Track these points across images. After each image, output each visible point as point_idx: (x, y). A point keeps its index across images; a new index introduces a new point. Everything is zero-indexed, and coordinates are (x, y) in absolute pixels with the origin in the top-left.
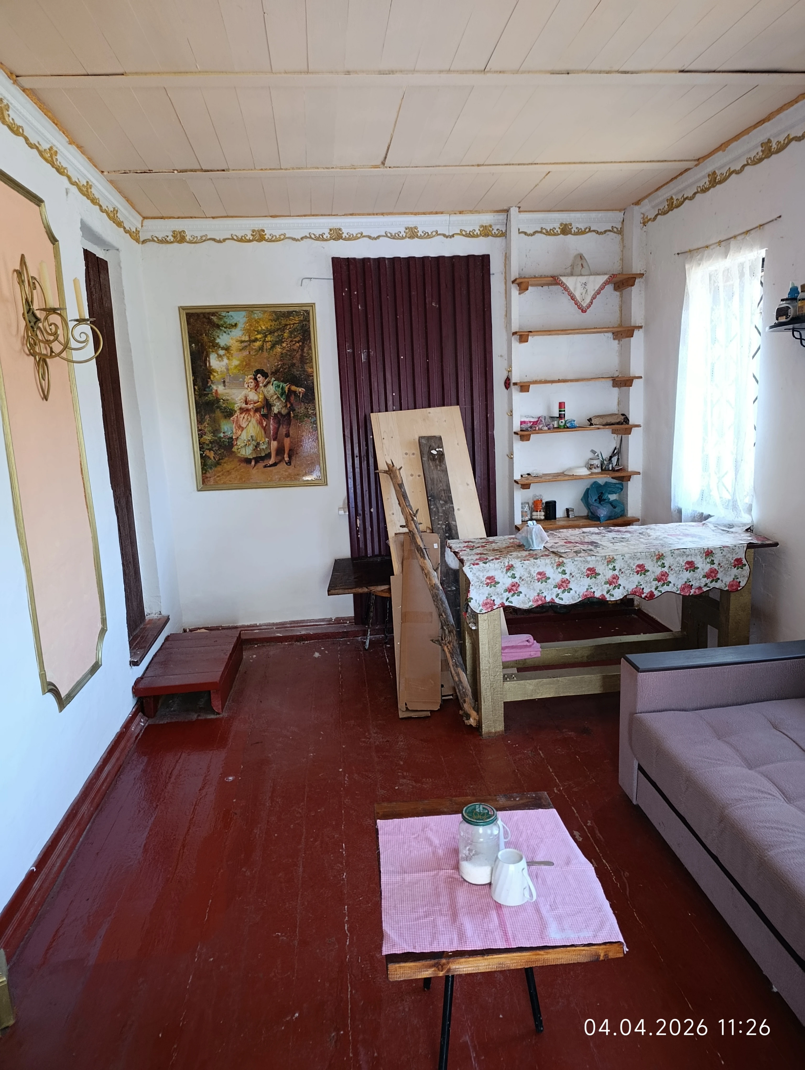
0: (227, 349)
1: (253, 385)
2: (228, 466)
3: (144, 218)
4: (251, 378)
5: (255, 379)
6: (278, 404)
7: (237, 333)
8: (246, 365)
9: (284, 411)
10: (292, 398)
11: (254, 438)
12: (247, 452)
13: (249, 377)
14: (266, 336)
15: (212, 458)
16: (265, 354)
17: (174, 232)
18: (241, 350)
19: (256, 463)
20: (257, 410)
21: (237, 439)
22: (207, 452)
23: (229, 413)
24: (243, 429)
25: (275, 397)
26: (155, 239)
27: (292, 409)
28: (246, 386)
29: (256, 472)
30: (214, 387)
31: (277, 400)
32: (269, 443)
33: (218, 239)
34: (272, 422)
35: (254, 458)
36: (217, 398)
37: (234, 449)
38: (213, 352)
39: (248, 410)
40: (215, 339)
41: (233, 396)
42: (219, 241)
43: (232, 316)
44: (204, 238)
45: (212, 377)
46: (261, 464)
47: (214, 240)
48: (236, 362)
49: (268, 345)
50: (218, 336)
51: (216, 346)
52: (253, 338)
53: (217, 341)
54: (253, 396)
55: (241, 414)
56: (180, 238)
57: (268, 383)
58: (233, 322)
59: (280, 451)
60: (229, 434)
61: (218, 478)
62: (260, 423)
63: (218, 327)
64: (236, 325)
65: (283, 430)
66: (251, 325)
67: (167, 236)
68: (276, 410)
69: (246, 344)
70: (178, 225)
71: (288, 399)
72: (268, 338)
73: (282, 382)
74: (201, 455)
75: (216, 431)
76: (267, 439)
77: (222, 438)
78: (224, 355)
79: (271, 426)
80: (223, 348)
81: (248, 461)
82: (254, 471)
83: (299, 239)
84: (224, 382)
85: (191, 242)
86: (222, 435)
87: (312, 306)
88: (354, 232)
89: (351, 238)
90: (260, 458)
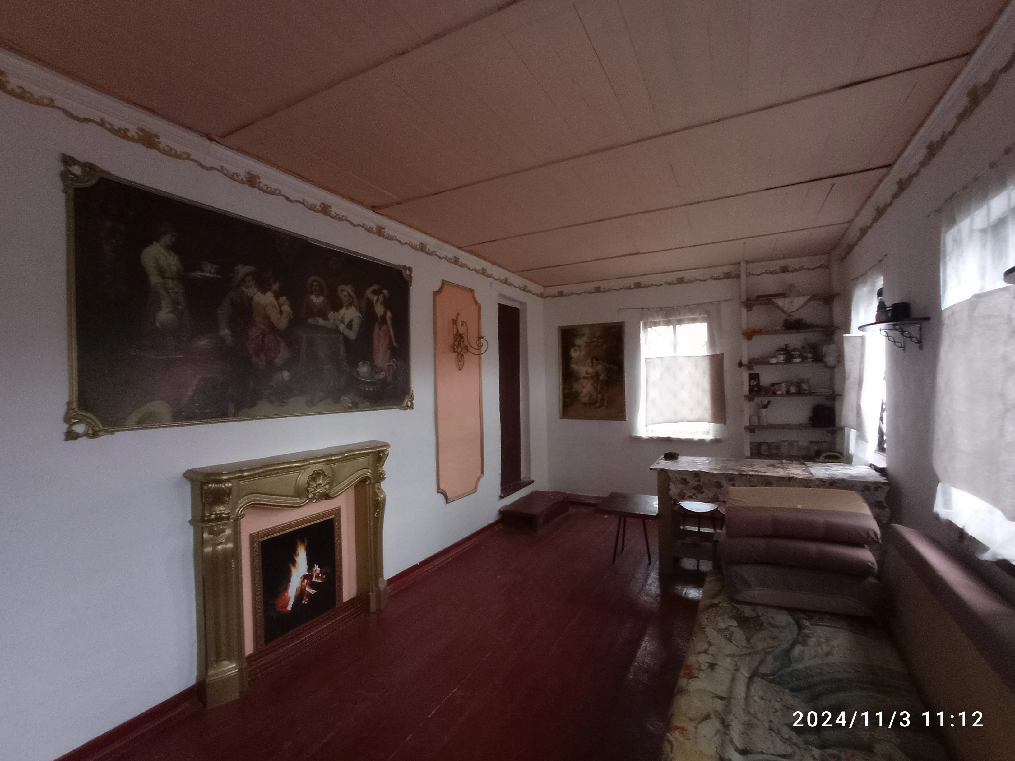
0: (579, 346)
1: (590, 364)
3: (546, 287)
4: (590, 361)
5: (592, 362)
6: (603, 375)
7: (584, 339)
9: (606, 379)
10: (611, 372)
11: (589, 392)
12: (585, 400)
14: (599, 340)
15: (569, 402)
16: (598, 349)
17: (558, 292)
18: (586, 347)
19: (590, 406)
20: (592, 378)
21: (581, 392)
22: (566, 399)
23: (577, 379)
24: (583, 387)
25: (602, 371)
26: (550, 296)
27: (610, 378)
28: (587, 365)
30: (572, 366)
31: (602, 373)
32: (597, 396)
33: (578, 293)
34: (599, 384)
35: (589, 403)
36: (573, 371)
37: (579, 398)
38: (573, 348)
39: (587, 378)
43: (582, 330)
44: (572, 293)
45: (571, 361)
48: (583, 353)
49: (600, 344)
50: (575, 340)
52: (592, 341)
53: (574, 343)
54: (590, 370)
55: (584, 379)
56: (561, 294)
57: (599, 363)
58: (583, 333)
59: (602, 400)
61: (570, 413)
62: (593, 384)
63: (576, 335)
65: (605, 389)
66: (591, 334)
67: (555, 294)
68: (601, 378)
69: (588, 344)
70: (561, 288)
71: (608, 372)
73: (606, 363)
74: (563, 400)
75: (571, 388)
76: (596, 393)
78: (577, 350)
79: (599, 387)
80: (577, 346)
81: (585, 404)
83: (619, 289)
84: (577, 363)
85: (566, 296)
86: (573, 390)
87: (623, 323)
88: (648, 284)
89: (645, 287)
90: (592, 404)
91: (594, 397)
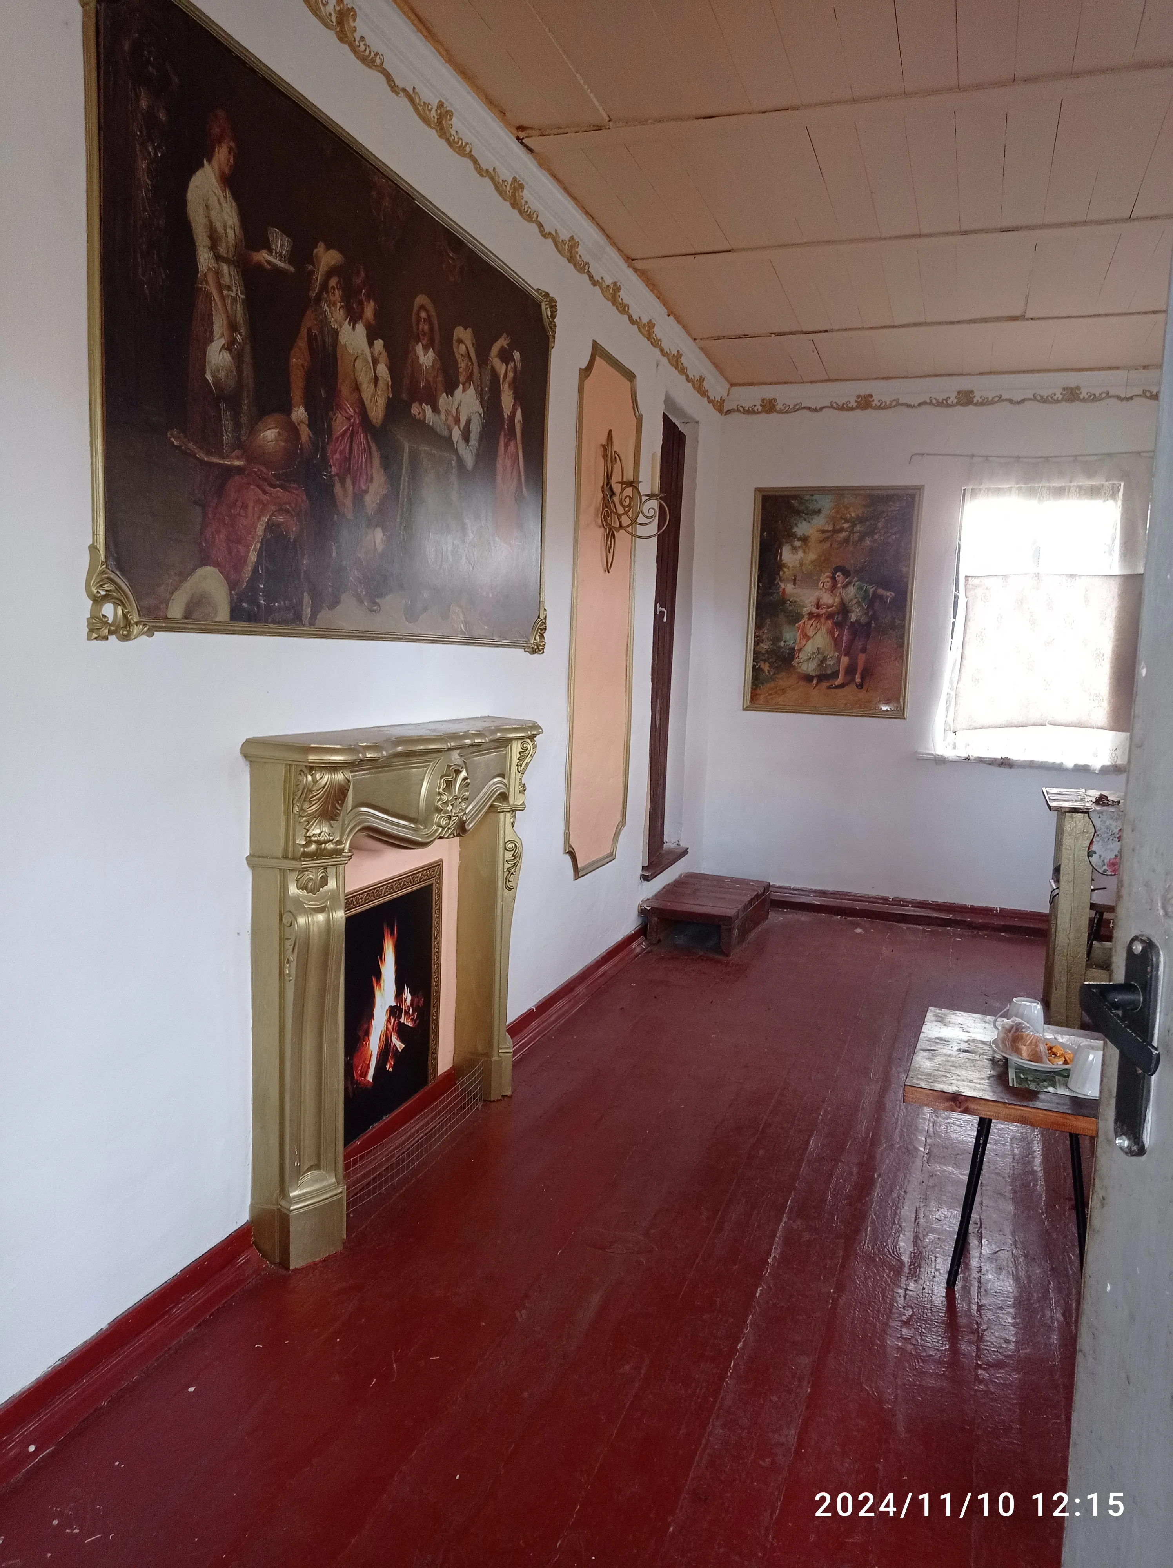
0: (805, 539)
1: (829, 585)
2: (784, 680)
3: (732, 385)
4: (827, 577)
5: (833, 578)
6: (858, 610)
7: (820, 522)
8: (825, 560)
9: (864, 620)
10: (877, 604)
11: (821, 651)
12: (809, 668)
13: (826, 574)
14: (854, 525)
15: (767, 672)
16: (851, 548)
17: (763, 400)
18: (821, 541)
19: (819, 682)
20: (829, 616)
21: (800, 650)
22: (762, 664)
23: (795, 618)
24: (807, 637)
25: (855, 601)
26: (741, 409)
27: (874, 617)
28: (820, 585)
29: (816, 693)
30: (782, 586)
31: (856, 606)
32: (839, 659)
33: (814, 407)
34: (846, 632)
36: (783, 598)
37: (794, 663)
38: (787, 543)
39: (817, 616)
40: (791, 528)
41: (803, 598)
42: (816, 410)
43: (816, 501)
44: (797, 407)
45: (781, 573)
46: (824, 685)
47: (809, 408)
48: (812, 556)
49: (856, 537)
50: (796, 524)
51: (791, 536)
52: (838, 527)
53: (793, 531)
54: (827, 599)
55: (809, 619)
56: (769, 407)
57: (849, 583)
58: (816, 507)
59: (851, 670)
61: (770, 697)
62: (831, 633)
63: (798, 513)
64: (820, 511)
65: (859, 644)
66: (838, 512)
67: (755, 406)
68: (853, 617)
69: (829, 534)
70: (768, 392)
71: (871, 605)
72: (858, 528)
73: (867, 583)
74: (754, 666)
75: (776, 639)
76: (837, 653)
77: (782, 648)
78: (799, 547)
79: (844, 638)
80: (800, 539)
81: (808, 678)
82: (815, 692)
83: (916, 405)
84: (795, 579)
85: (781, 412)
86: (782, 644)
87: (920, 488)
88: (990, 395)
89: (985, 402)
90: (824, 677)
91: (830, 662)
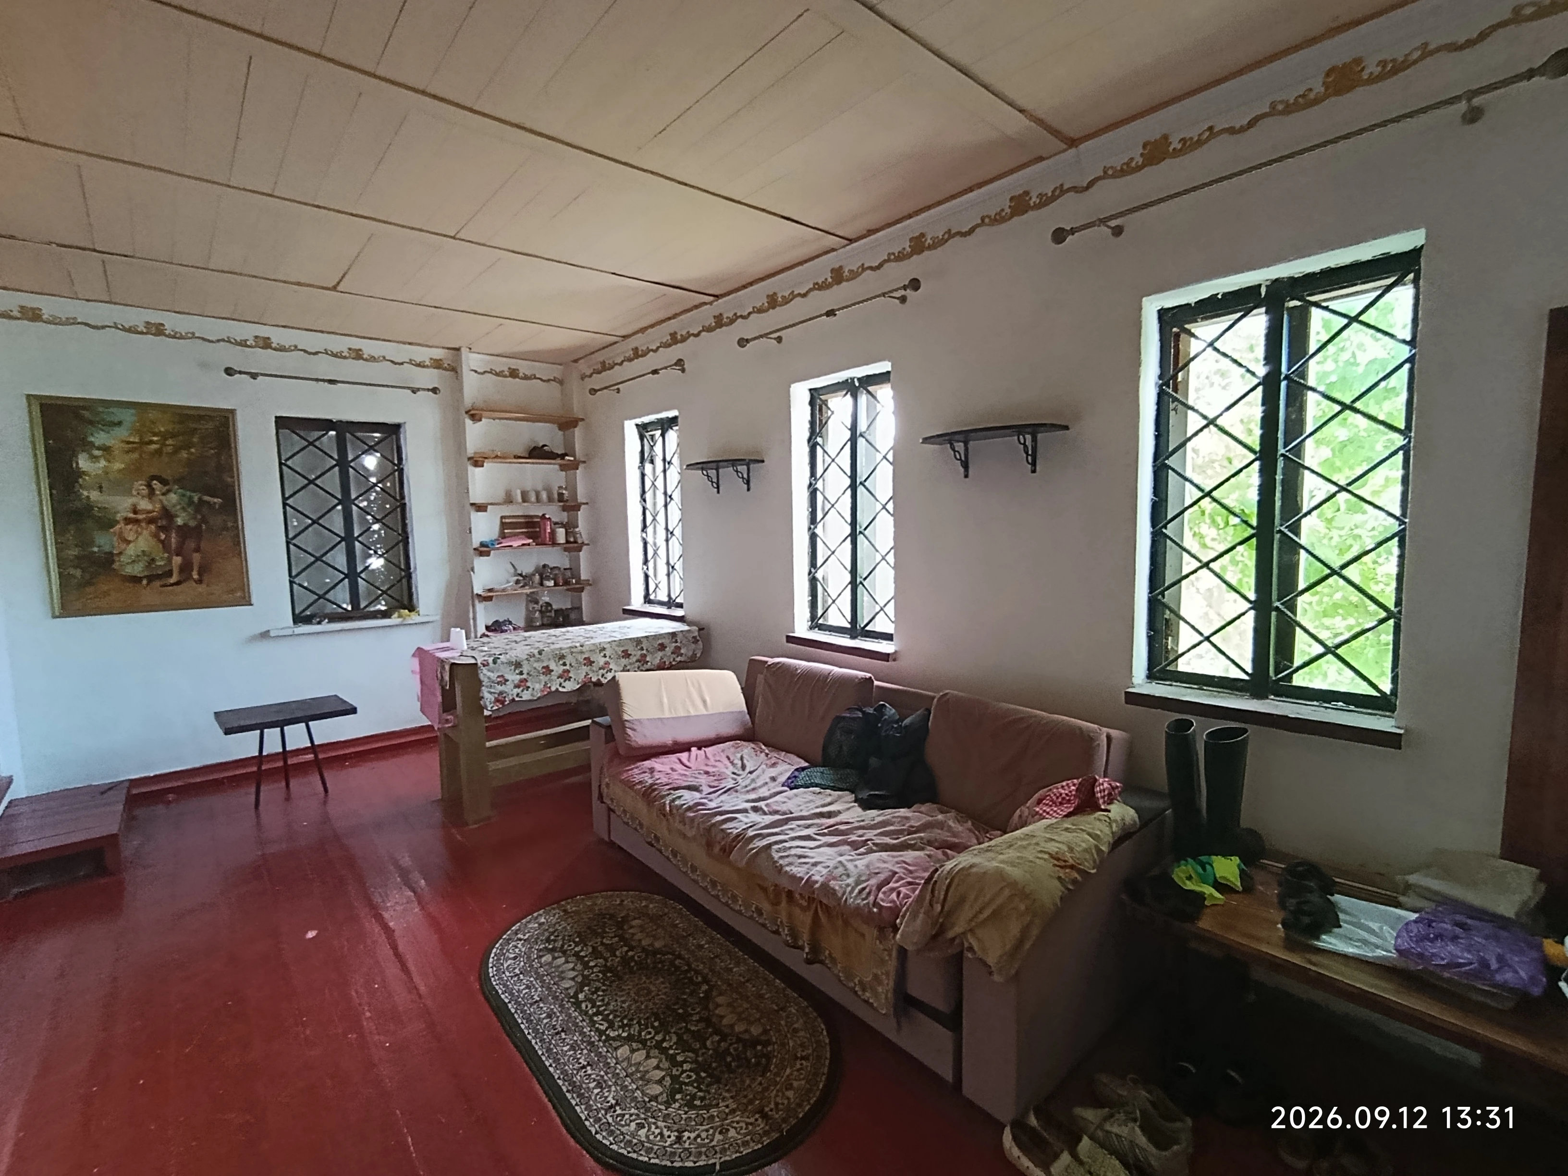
0: (106, 449)
1: (146, 492)
2: (104, 586)
4: (142, 485)
5: (149, 486)
6: (184, 515)
7: (122, 433)
8: (135, 469)
9: (192, 523)
10: (205, 509)
11: (147, 553)
13: (140, 482)
14: (166, 439)
15: (79, 577)
16: (165, 459)
17: (21, 307)
18: (127, 452)
19: (150, 582)
20: (151, 521)
21: (120, 553)
22: (71, 570)
24: (129, 542)
25: (178, 507)
27: (204, 520)
28: (134, 493)
30: (85, 493)
31: (181, 511)
32: (169, 560)
33: (94, 325)
34: (174, 535)
35: (145, 577)
36: (89, 505)
37: (116, 566)
38: (82, 451)
39: (137, 521)
40: (86, 437)
41: (114, 504)
42: (97, 328)
43: (113, 413)
44: (72, 321)
45: (80, 480)
47: (88, 324)
48: (118, 466)
49: (169, 449)
50: (92, 434)
51: (86, 445)
52: (146, 440)
53: (89, 440)
54: (144, 505)
55: (127, 524)
56: (32, 315)
57: (169, 491)
58: (116, 420)
59: (186, 568)
60: (107, 548)
61: (90, 601)
62: (156, 536)
63: (91, 423)
64: (120, 423)
65: (190, 545)
66: (143, 425)
67: (11, 311)
68: (180, 521)
69: (136, 445)
70: (29, 300)
71: (198, 510)
72: (170, 442)
73: (190, 490)
74: (60, 573)
75: (86, 545)
76: (166, 555)
77: (96, 553)
78: (100, 456)
79: (173, 540)
80: (98, 448)
81: (136, 580)
83: (213, 340)
84: (101, 487)
85: (49, 322)
86: (95, 549)
87: (232, 412)
88: (286, 344)
89: (281, 349)
90: (155, 577)
91: (159, 563)
